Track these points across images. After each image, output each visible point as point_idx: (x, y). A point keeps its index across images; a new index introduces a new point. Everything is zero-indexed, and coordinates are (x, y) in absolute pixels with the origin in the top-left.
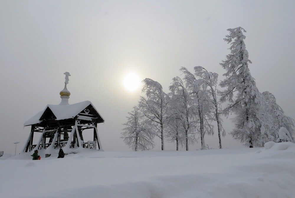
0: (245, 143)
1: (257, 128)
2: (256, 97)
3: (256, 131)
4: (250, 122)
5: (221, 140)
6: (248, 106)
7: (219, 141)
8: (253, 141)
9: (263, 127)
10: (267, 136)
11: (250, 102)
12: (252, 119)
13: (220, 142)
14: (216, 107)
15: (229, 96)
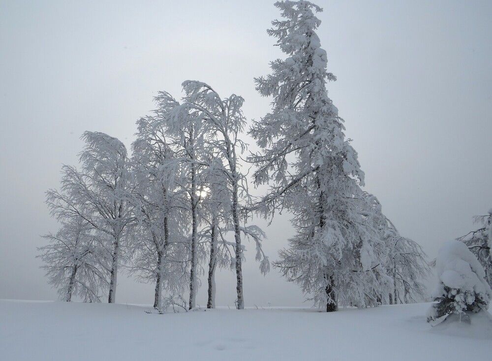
0: (312, 295)
1: (349, 250)
2: (348, 157)
3: (346, 256)
4: (331, 230)
5: (244, 281)
6: (323, 188)
7: (236, 285)
8: (338, 288)
9: (366, 245)
10: (378, 274)
11: (330, 172)
12: (335, 222)
13: (239, 289)
14: (233, 184)
15: (276, 167)
